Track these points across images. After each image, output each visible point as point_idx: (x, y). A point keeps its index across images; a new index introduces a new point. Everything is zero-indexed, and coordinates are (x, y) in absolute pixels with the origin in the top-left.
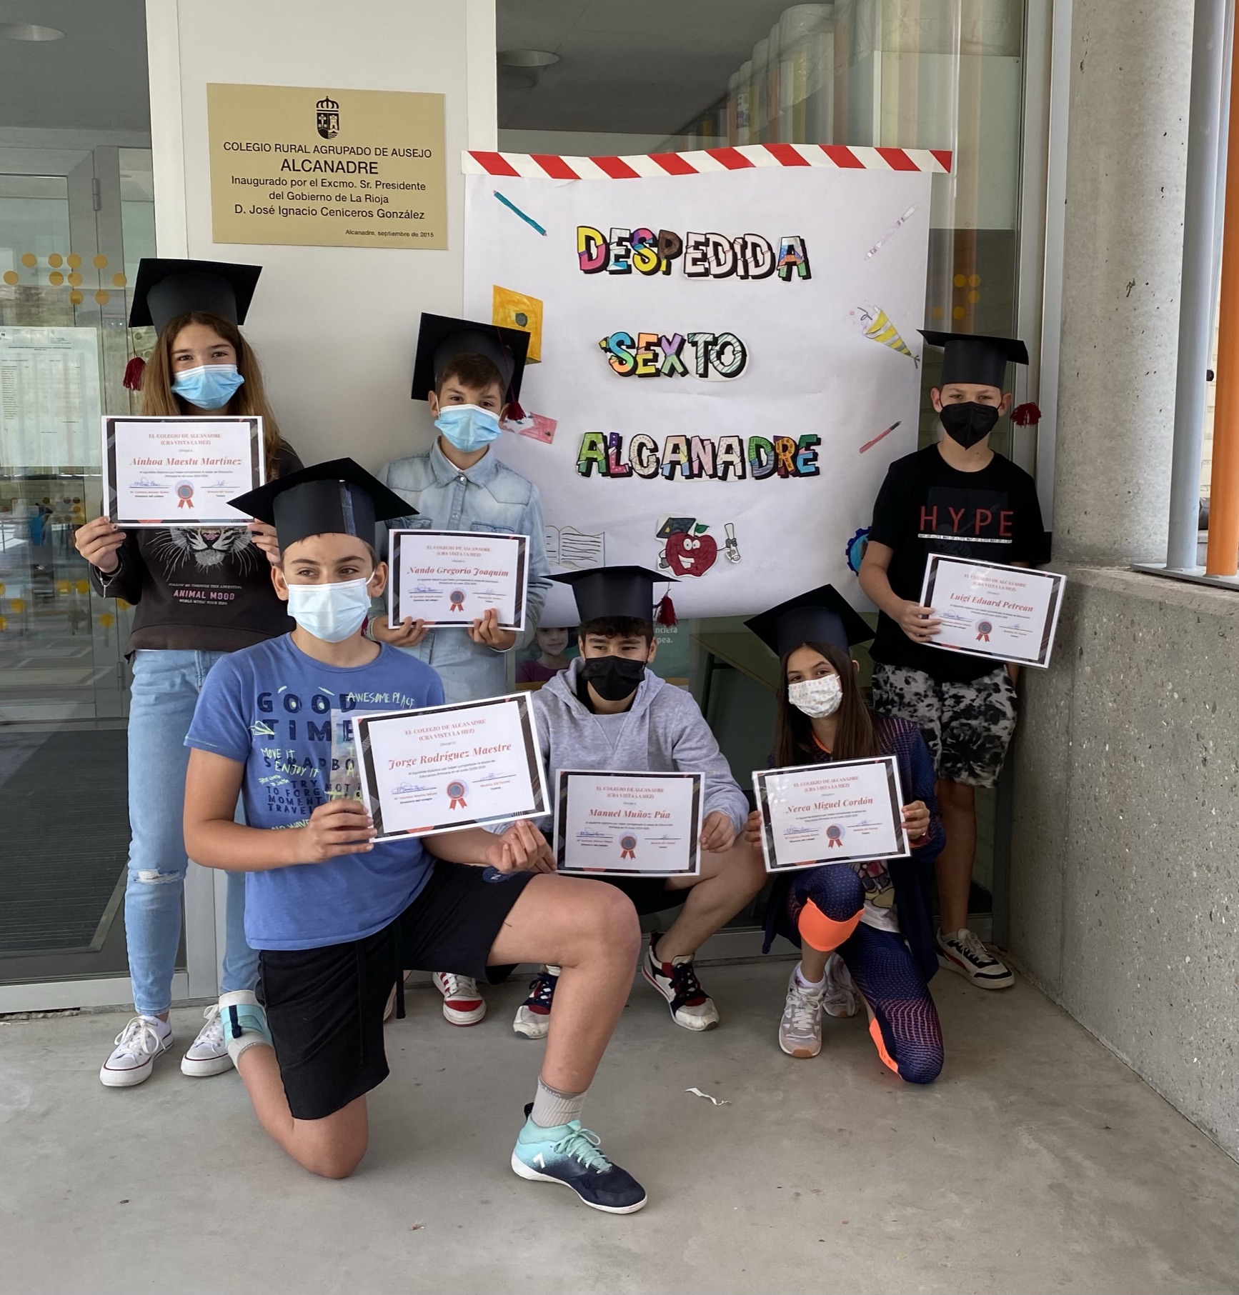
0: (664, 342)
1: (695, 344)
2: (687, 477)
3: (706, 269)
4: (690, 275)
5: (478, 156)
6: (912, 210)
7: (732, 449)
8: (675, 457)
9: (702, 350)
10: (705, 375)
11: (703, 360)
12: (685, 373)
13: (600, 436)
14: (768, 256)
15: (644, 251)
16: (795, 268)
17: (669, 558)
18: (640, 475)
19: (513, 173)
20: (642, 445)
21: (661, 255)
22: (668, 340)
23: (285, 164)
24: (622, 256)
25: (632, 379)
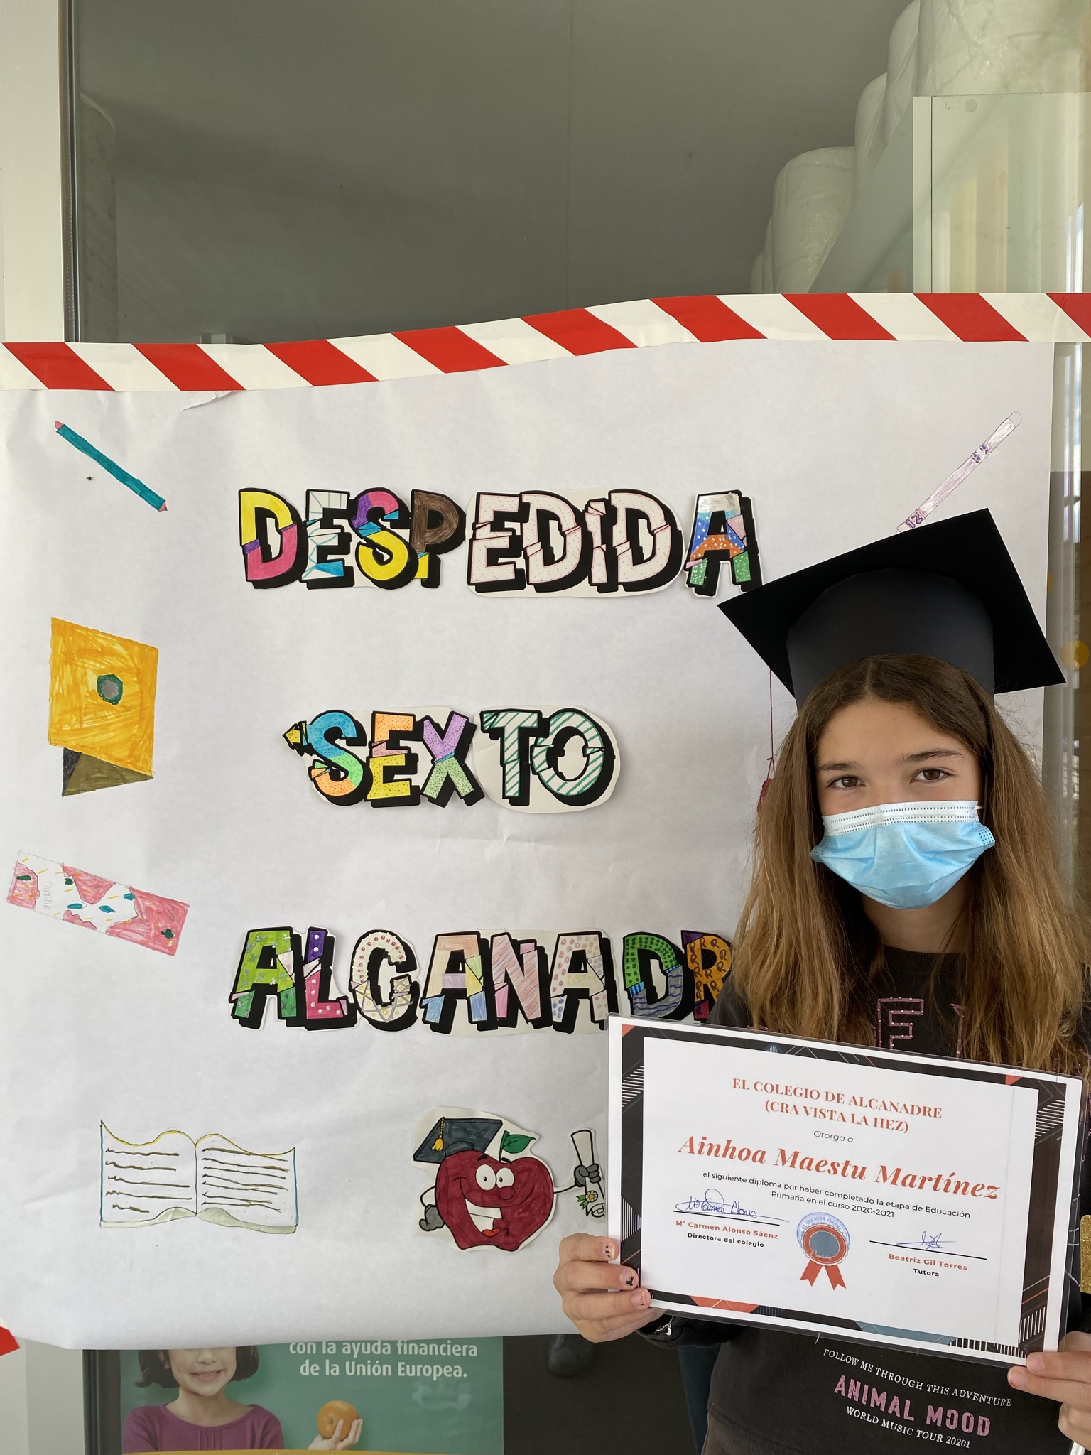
0: (429, 731)
1: (497, 734)
2: (482, 1026)
3: (519, 573)
4: (483, 587)
5: (23, 352)
6: (1006, 429)
7: (585, 961)
8: (453, 982)
9: (516, 746)
10: (522, 799)
11: (517, 768)
12: (476, 795)
13: (286, 936)
14: (664, 539)
15: (381, 538)
16: (725, 566)
17: (443, 1206)
18: (372, 1022)
19: (91, 381)
20: (378, 956)
21: (418, 546)
22: (436, 726)
24: (332, 550)
25: (361, 810)
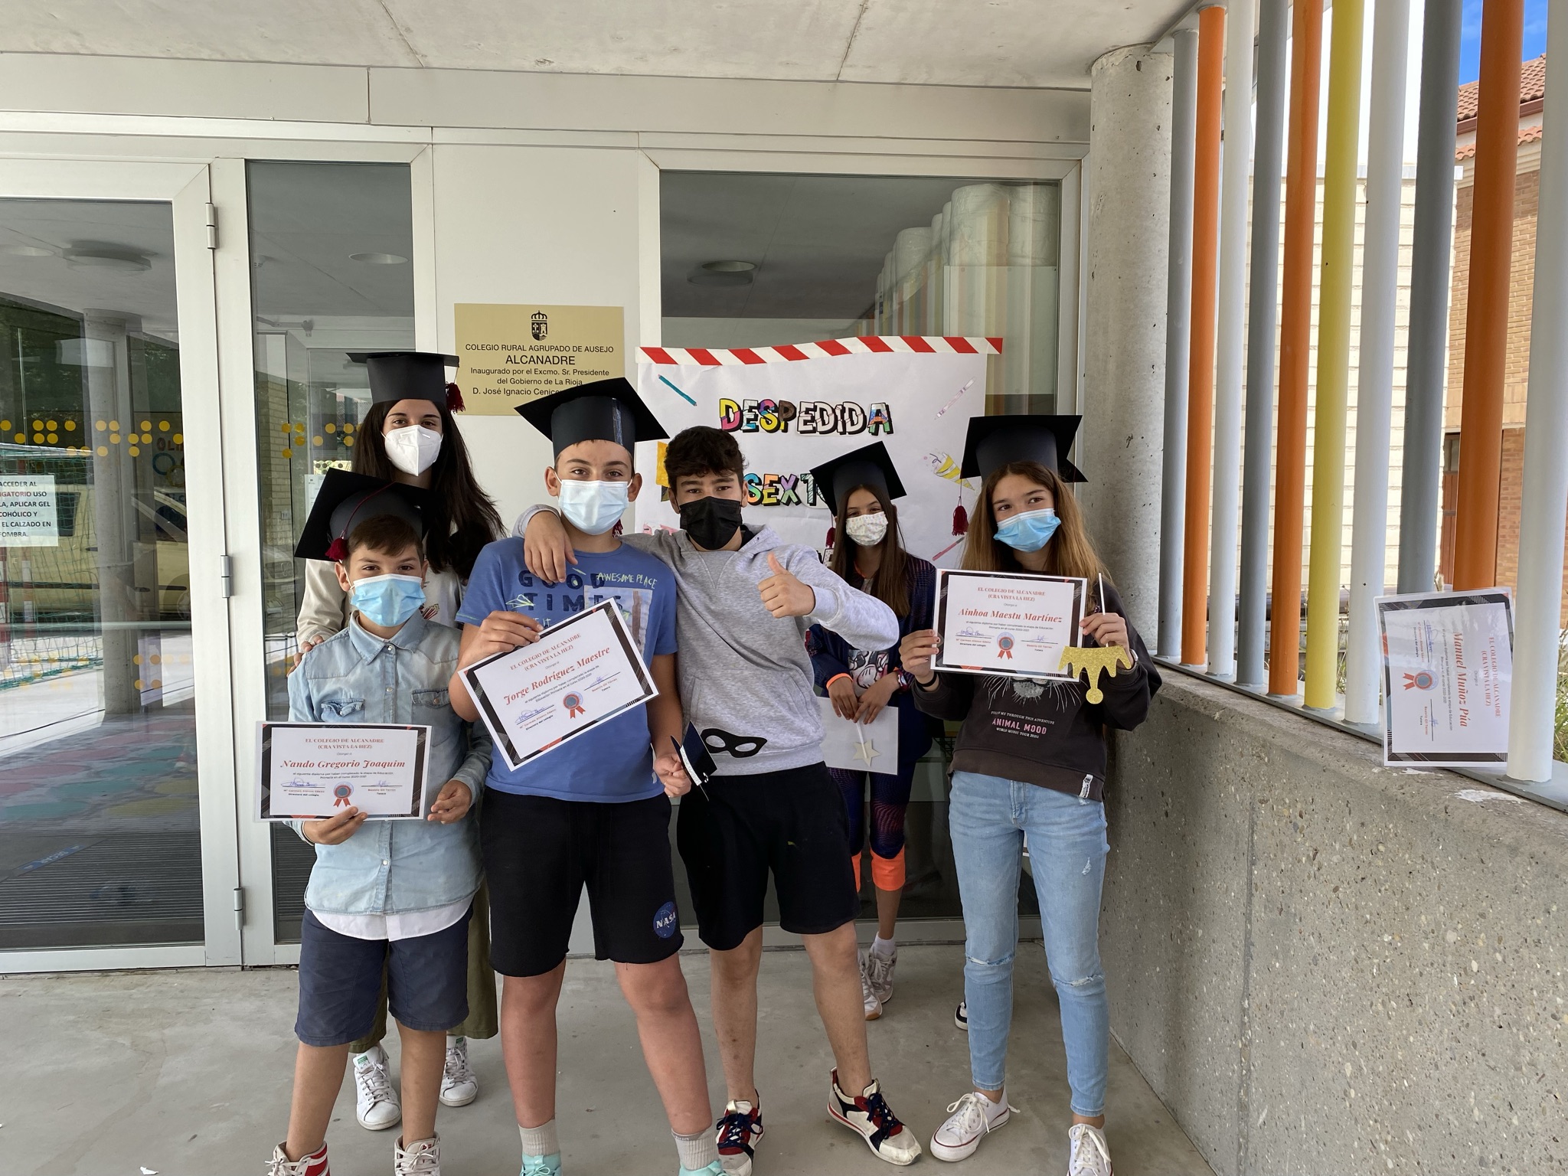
0: (783, 480)
1: (806, 482)
3: (814, 428)
4: (802, 432)
5: (647, 350)
6: (971, 382)
10: (814, 504)
12: (799, 502)
14: (861, 418)
15: (768, 416)
16: (881, 426)
19: (672, 362)
21: (781, 419)
22: (786, 479)
23: (509, 359)
24: (752, 420)
25: (760, 507)
